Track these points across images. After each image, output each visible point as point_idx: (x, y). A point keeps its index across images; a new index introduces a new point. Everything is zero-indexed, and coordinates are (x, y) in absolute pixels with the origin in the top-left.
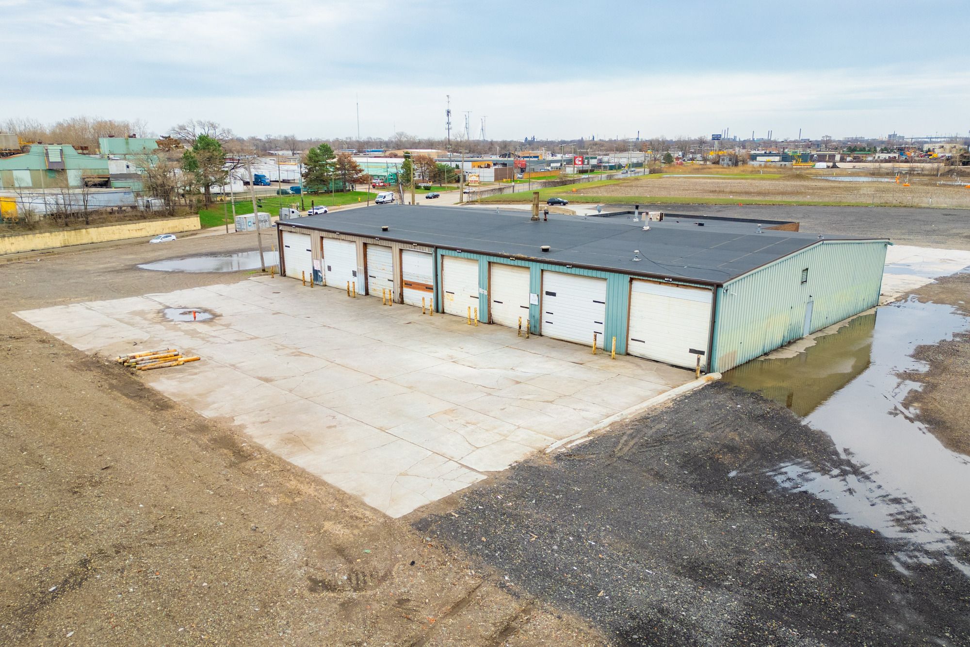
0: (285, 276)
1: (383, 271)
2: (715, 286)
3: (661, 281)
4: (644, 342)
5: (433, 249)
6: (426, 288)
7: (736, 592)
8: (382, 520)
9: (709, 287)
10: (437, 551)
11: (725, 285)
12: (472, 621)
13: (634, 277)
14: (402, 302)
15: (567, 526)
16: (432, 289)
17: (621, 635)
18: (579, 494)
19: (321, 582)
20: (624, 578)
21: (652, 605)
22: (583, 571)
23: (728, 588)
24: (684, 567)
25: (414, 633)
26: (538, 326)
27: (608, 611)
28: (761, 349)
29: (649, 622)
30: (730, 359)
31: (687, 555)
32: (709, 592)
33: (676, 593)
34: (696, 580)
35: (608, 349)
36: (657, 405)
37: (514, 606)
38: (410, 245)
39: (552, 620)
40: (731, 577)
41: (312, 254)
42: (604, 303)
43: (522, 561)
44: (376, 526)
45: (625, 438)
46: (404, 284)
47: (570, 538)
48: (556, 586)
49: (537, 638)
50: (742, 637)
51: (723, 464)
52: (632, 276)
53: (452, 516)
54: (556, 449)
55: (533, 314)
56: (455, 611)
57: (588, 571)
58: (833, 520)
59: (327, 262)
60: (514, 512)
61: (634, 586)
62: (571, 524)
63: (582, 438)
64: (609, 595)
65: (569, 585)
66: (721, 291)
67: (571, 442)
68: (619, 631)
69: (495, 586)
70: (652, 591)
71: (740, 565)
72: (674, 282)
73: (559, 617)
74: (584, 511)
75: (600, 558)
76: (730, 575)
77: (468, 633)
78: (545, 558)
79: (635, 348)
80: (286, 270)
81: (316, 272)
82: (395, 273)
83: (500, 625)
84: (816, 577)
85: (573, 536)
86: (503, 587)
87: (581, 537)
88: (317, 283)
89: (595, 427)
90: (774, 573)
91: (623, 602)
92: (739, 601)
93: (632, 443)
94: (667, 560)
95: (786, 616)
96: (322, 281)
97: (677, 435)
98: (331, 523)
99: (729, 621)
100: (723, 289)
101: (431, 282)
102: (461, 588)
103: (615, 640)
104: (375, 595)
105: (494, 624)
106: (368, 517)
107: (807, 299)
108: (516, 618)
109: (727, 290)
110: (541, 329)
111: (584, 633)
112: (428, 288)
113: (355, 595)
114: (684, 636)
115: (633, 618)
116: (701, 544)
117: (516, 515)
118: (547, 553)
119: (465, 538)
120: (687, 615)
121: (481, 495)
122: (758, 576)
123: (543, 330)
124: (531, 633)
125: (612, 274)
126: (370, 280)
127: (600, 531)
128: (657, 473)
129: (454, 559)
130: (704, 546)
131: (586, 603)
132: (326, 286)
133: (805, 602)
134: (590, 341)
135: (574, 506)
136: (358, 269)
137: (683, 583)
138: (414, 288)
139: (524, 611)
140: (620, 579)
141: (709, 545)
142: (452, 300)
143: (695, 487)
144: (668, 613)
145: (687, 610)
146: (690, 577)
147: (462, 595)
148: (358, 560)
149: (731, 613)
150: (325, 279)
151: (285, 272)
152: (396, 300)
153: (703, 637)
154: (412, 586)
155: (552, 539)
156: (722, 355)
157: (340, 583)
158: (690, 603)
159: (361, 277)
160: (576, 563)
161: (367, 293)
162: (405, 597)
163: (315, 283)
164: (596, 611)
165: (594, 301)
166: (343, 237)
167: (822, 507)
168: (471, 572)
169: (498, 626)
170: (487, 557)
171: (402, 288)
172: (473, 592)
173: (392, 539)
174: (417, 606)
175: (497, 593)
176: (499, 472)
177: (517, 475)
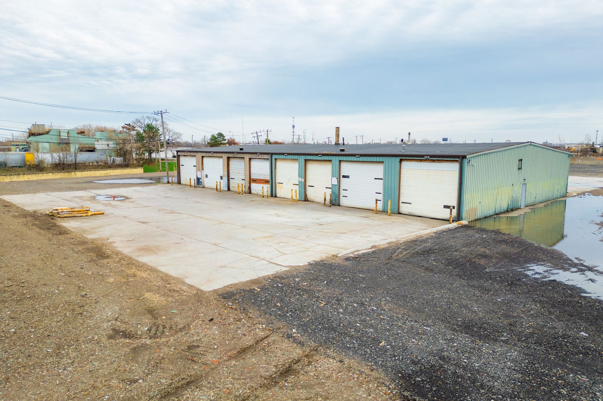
0: (180, 184)
1: (239, 174)
2: (461, 158)
3: (422, 158)
4: (411, 204)
5: (270, 156)
6: (265, 182)
7: (514, 345)
8: (195, 292)
9: (457, 159)
10: (236, 312)
11: (468, 157)
12: (255, 364)
13: (403, 158)
14: (250, 192)
15: (352, 298)
16: (269, 182)
17: (403, 377)
18: (363, 279)
19: (123, 332)
20: (404, 333)
21: (433, 353)
22: (365, 327)
23: (506, 342)
24: (459, 326)
25: (194, 372)
26: (337, 199)
27: (389, 357)
28: (494, 210)
29: (431, 367)
30: (473, 212)
31: (461, 318)
32: (487, 345)
33: (455, 344)
34: (472, 336)
35: (385, 211)
36: (423, 235)
37: (298, 352)
38: (256, 155)
39: (334, 364)
40: (505, 334)
41: (196, 169)
42: (382, 179)
43: (310, 319)
44: (189, 296)
45: (400, 250)
46: (251, 181)
47: (355, 305)
48: (339, 337)
49: (317, 379)
50: (530, 381)
51: (480, 264)
52: (401, 158)
53: (255, 290)
54: (346, 254)
55: (334, 191)
56: (240, 355)
57: (370, 327)
58: (585, 297)
59: (205, 172)
60: (308, 288)
61: (414, 339)
62: (355, 296)
63: (366, 249)
64: (390, 345)
65: (352, 337)
66: (465, 161)
67: (358, 251)
68: (401, 373)
69: (283, 336)
70: (432, 343)
71: (512, 325)
72: (431, 159)
73: (341, 361)
74: (367, 289)
75: (381, 318)
76: (504, 332)
77: (248, 373)
78: (331, 317)
79: (404, 208)
80: (181, 181)
81: (198, 179)
82: (246, 174)
83: (282, 367)
84: (587, 335)
85: (357, 303)
86: (289, 337)
87: (364, 304)
88: (199, 186)
89: (376, 244)
90: (546, 332)
91: (404, 350)
92: (519, 352)
93: (405, 253)
94: (443, 321)
95: (570, 364)
96: (202, 184)
97: (440, 249)
98: (151, 293)
99: (513, 368)
100: (466, 160)
101: (268, 178)
102: (250, 338)
103: (397, 381)
104: (167, 342)
105: (276, 366)
106: (184, 290)
107: (522, 181)
108: (298, 361)
109: (469, 161)
110: (339, 201)
111: (366, 375)
112: (266, 182)
113: (148, 342)
114: (469, 380)
115: (414, 363)
116: (472, 311)
117: (310, 290)
118: (333, 314)
119: (263, 303)
120: (469, 362)
121: (282, 278)
122: (532, 334)
123: (341, 202)
124: (312, 374)
125: (387, 158)
126: (231, 181)
127: (381, 301)
128: (427, 268)
129: (249, 317)
130: (475, 312)
131: (368, 351)
132: (204, 187)
133: (586, 354)
134: (372, 206)
135: (359, 285)
136: (223, 174)
137: (461, 337)
138: (258, 183)
139: (307, 356)
140: (400, 333)
141: (479, 311)
142: (281, 188)
143: (460, 276)
144: (450, 360)
145: (469, 358)
146: (467, 333)
147: (249, 343)
148: (163, 317)
149: (514, 361)
150: (204, 183)
151: (180, 181)
152: (246, 192)
153: (489, 381)
154: (205, 335)
155: (338, 305)
156: (467, 209)
157: (139, 333)
158: (470, 352)
159: (225, 179)
160: (359, 321)
161: (229, 190)
162: (195, 344)
163: (198, 186)
164: (378, 357)
165: (375, 179)
166: (215, 155)
167: (572, 289)
168: (262, 326)
169: (280, 368)
170: (279, 316)
171: (250, 183)
172: (261, 341)
173: (199, 304)
174: (205, 351)
175: (283, 341)
176: (300, 266)
177: (314, 268)
